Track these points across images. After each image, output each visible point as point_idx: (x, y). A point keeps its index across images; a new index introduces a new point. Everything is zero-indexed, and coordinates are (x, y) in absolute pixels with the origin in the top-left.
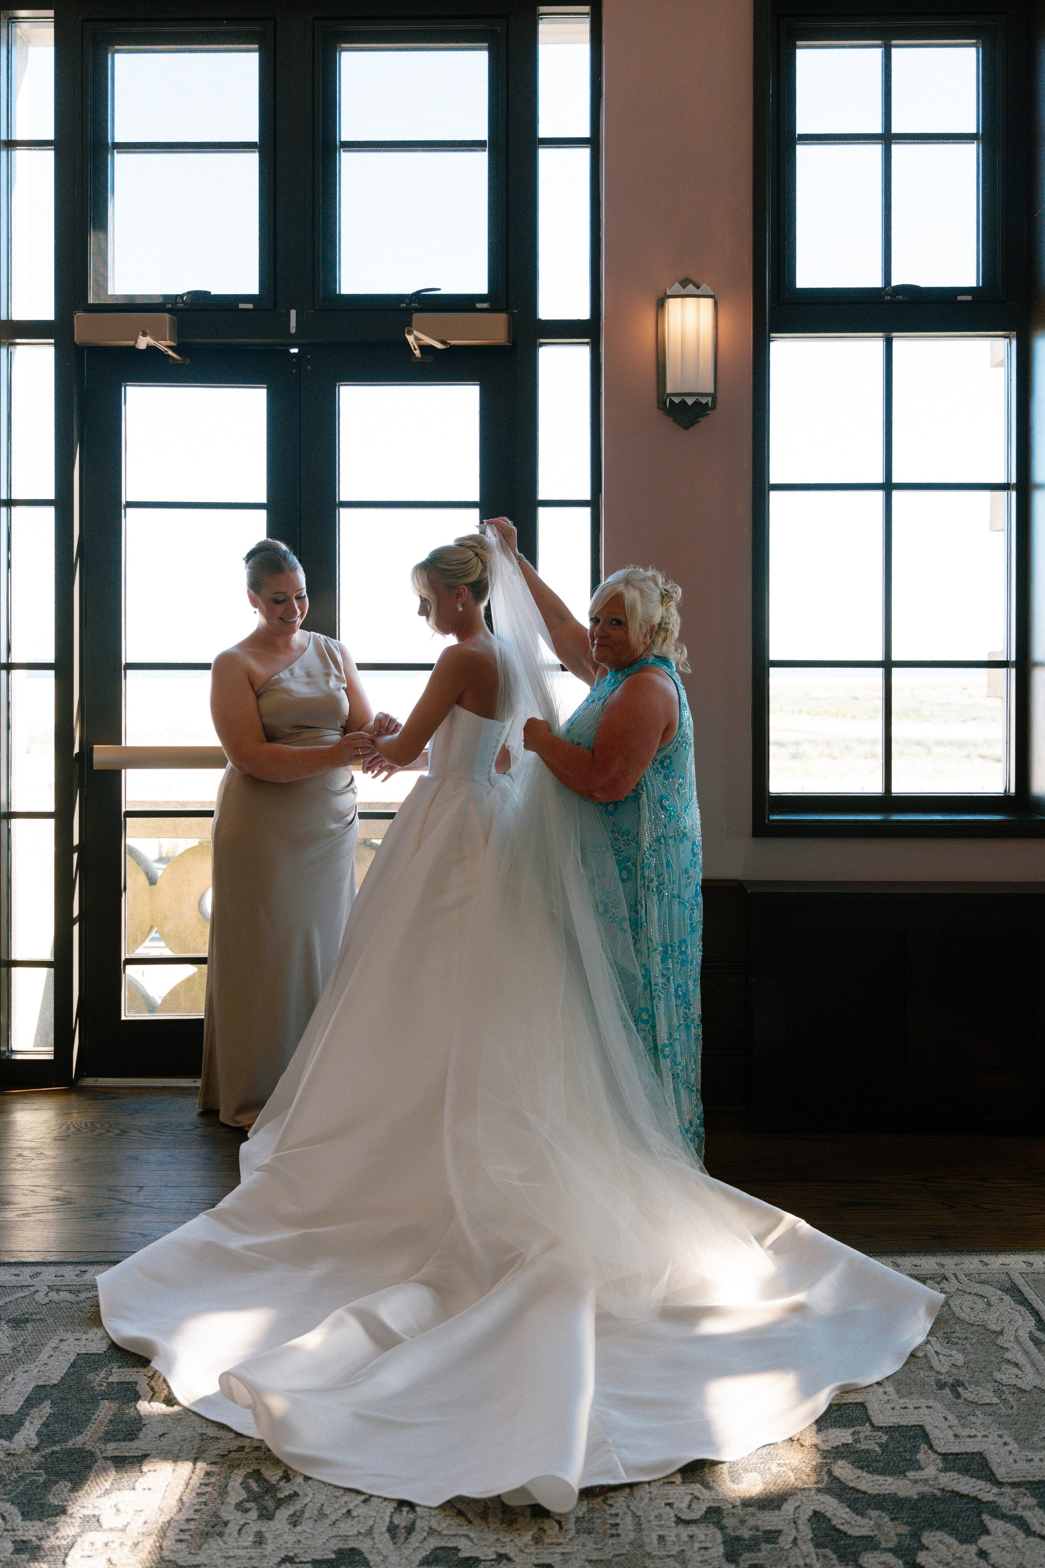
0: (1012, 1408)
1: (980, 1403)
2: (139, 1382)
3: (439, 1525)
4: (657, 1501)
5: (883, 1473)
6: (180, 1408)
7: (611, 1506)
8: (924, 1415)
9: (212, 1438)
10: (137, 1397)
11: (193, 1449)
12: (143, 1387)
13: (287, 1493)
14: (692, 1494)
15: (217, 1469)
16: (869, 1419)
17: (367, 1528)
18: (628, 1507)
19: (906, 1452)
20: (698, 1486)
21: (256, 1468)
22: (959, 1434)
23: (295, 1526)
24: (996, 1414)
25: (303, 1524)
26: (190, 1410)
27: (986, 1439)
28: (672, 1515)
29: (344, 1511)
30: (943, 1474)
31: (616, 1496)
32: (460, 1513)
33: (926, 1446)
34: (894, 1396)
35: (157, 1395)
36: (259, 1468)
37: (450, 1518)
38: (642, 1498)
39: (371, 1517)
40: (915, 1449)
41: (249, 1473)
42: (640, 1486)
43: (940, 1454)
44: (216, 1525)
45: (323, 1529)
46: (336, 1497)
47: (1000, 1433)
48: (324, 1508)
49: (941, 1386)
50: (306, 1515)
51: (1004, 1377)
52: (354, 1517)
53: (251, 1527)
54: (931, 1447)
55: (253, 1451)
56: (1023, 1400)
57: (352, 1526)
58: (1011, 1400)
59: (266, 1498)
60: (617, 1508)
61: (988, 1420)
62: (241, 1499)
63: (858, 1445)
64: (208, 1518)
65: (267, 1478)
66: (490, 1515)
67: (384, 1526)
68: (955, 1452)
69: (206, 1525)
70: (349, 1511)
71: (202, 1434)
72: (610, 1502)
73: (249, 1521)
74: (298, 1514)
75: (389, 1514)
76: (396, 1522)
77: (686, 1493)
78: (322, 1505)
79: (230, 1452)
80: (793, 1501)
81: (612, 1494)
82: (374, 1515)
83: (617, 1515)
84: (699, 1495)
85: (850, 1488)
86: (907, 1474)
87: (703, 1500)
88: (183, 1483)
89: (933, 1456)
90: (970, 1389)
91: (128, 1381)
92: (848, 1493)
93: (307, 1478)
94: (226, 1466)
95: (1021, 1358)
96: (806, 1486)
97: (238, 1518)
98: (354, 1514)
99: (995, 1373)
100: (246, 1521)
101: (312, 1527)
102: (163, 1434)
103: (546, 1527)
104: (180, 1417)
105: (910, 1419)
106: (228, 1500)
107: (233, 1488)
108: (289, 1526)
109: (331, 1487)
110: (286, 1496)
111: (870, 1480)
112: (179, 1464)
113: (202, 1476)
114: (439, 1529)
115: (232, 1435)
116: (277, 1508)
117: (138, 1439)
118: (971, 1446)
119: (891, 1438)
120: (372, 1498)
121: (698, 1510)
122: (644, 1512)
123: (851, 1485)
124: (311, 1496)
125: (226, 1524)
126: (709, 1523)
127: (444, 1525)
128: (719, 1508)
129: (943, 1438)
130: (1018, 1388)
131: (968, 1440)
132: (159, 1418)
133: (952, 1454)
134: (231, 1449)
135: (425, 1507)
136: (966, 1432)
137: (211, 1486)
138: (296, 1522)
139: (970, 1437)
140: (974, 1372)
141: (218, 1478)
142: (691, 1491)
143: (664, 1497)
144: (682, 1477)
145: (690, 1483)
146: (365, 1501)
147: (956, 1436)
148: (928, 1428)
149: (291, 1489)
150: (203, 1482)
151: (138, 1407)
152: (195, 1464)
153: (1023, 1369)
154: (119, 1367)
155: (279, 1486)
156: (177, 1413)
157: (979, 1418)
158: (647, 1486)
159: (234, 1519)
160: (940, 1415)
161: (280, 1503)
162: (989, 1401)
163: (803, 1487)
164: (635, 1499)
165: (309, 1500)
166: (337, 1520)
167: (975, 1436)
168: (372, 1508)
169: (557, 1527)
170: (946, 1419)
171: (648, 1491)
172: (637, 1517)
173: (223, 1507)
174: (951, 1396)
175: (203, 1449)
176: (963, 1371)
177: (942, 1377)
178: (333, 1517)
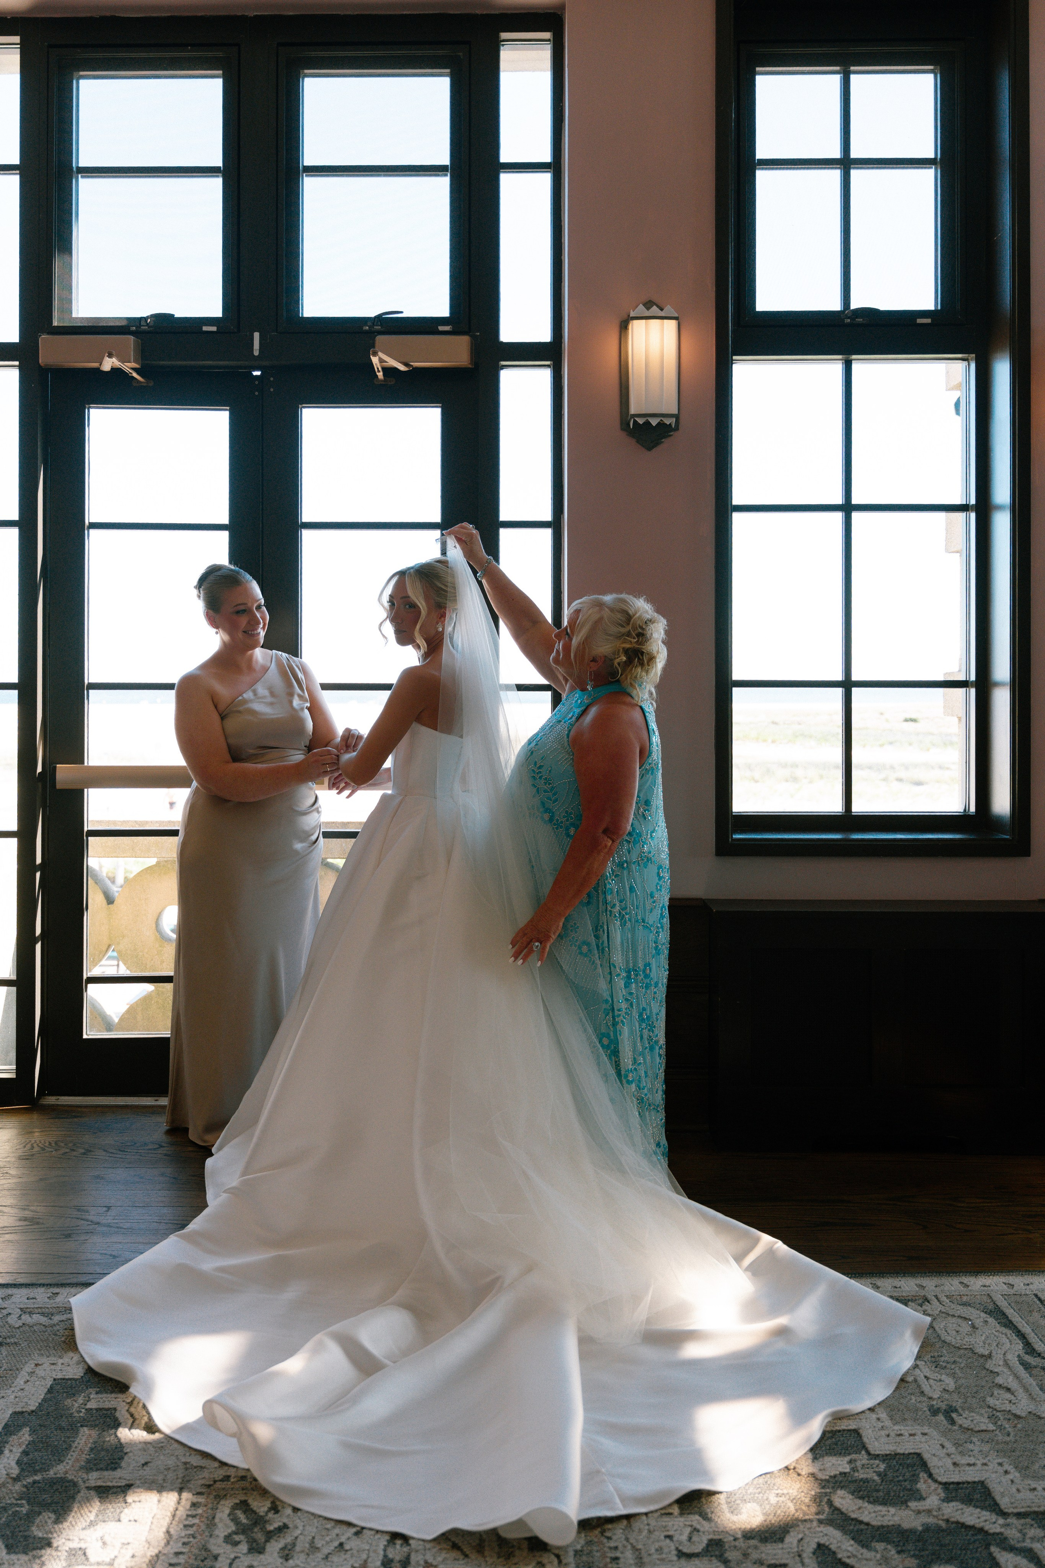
0: (1009, 1435)
1: (977, 1429)
2: (119, 1409)
3: (434, 1559)
4: (656, 1533)
5: (884, 1503)
6: (162, 1436)
7: (609, 1538)
8: (921, 1442)
9: (195, 1467)
10: (117, 1425)
11: (177, 1478)
12: (122, 1414)
13: (276, 1525)
14: (691, 1526)
15: (203, 1500)
16: (864, 1447)
17: (360, 1562)
18: (627, 1539)
19: (905, 1481)
20: (697, 1517)
21: (243, 1499)
22: (958, 1462)
23: (287, 1560)
24: (993, 1441)
25: (295, 1558)
26: (172, 1438)
27: (986, 1468)
28: (673, 1548)
29: (336, 1544)
30: (945, 1504)
31: (615, 1529)
32: (455, 1547)
33: (925, 1475)
34: (888, 1423)
35: (137, 1422)
36: (246, 1498)
37: (445, 1552)
38: (640, 1531)
39: (364, 1550)
40: (915, 1479)
41: (237, 1504)
42: (637, 1517)
43: (940, 1483)
44: (206, 1559)
45: (316, 1563)
46: (328, 1529)
47: (1000, 1461)
48: (316, 1541)
49: (935, 1412)
50: (298, 1548)
51: (997, 1403)
52: (347, 1551)
53: (241, 1562)
54: (930, 1475)
55: (238, 1481)
56: (1019, 1426)
57: (346, 1559)
58: (1007, 1426)
59: (256, 1530)
60: (616, 1541)
61: (986, 1448)
62: (230, 1531)
63: (856, 1474)
64: (197, 1551)
65: (255, 1509)
66: (486, 1548)
67: (379, 1560)
68: (956, 1480)
69: (196, 1559)
70: (341, 1544)
71: (185, 1463)
72: (608, 1534)
73: (239, 1555)
74: (289, 1547)
75: (382, 1547)
76: (390, 1556)
77: (685, 1525)
78: (313, 1538)
79: (215, 1482)
80: (796, 1533)
81: (610, 1526)
82: (367, 1548)
83: (616, 1548)
84: (698, 1527)
85: (853, 1519)
86: (910, 1504)
87: (704, 1532)
88: (169, 1514)
89: (934, 1486)
90: (964, 1416)
91: (107, 1407)
92: (851, 1524)
93: (296, 1510)
94: (212, 1497)
95: (1013, 1384)
96: (807, 1517)
97: (228, 1552)
98: (347, 1547)
99: (988, 1399)
100: (236, 1555)
101: (304, 1561)
102: (146, 1463)
103: (545, 1561)
104: (162, 1445)
105: (907, 1447)
106: (217, 1532)
107: (221, 1520)
108: (281, 1560)
109: (321, 1519)
110: (275, 1529)
111: (872, 1510)
112: (164, 1494)
113: (188, 1507)
114: (435, 1563)
115: (216, 1464)
116: (267, 1541)
117: (121, 1467)
118: (971, 1475)
119: (889, 1467)
120: (365, 1531)
121: (699, 1543)
122: (644, 1545)
123: (853, 1516)
124: (301, 1528)
125: (216, 1557)
126: (712, 1556)
127: (440, 1559)
128: (720, 1540)
129: (942, 1467)
130: (1013, 1414)
131: (967, 1468)
132: (140, 1446)
133: (953, 1483)
134: (216, 1479)
135: (419, 1540)
136: (964, 1460)
137: (198, 1517)
138: (287, 1555)
139: (969, 1465)
140: (966, 1398)
141: (205, 1509)
142: (689, 1523)
143: (663, 1529)
144: (679, 1508)
145: (688, 1514)
146: (357, 1534)
147: (955, 1464)
148: (926, 1456)
149: (280, 1521)
150: (190, 1513)
151: (119, 1434)
152: (180, 1495)
153: (1016, 1394)
154: (97, 1393)
155: (267, 1518)
156: (159, 1441)
157: (976, 1446)
158: (644, 1518)
159: (225, 1553)
160: (936, 1442)
161: (270, 1536)
162: (984, 1428)
163: (804, 1518)
164: (633, 1531)
165: (299, 1532)
166: (329, 1554)
167: (974, 1464)
168: (365, 1541)
169: (556, 1561)
170: (943, 1447)
171: (646, 1522)
172: (637, 1550)
173: (212, 1541)
174: (945, 1422)
175: (188, 1478)
176: (955, 1396)
177: (934, 1403)
178: (326, 1551)
